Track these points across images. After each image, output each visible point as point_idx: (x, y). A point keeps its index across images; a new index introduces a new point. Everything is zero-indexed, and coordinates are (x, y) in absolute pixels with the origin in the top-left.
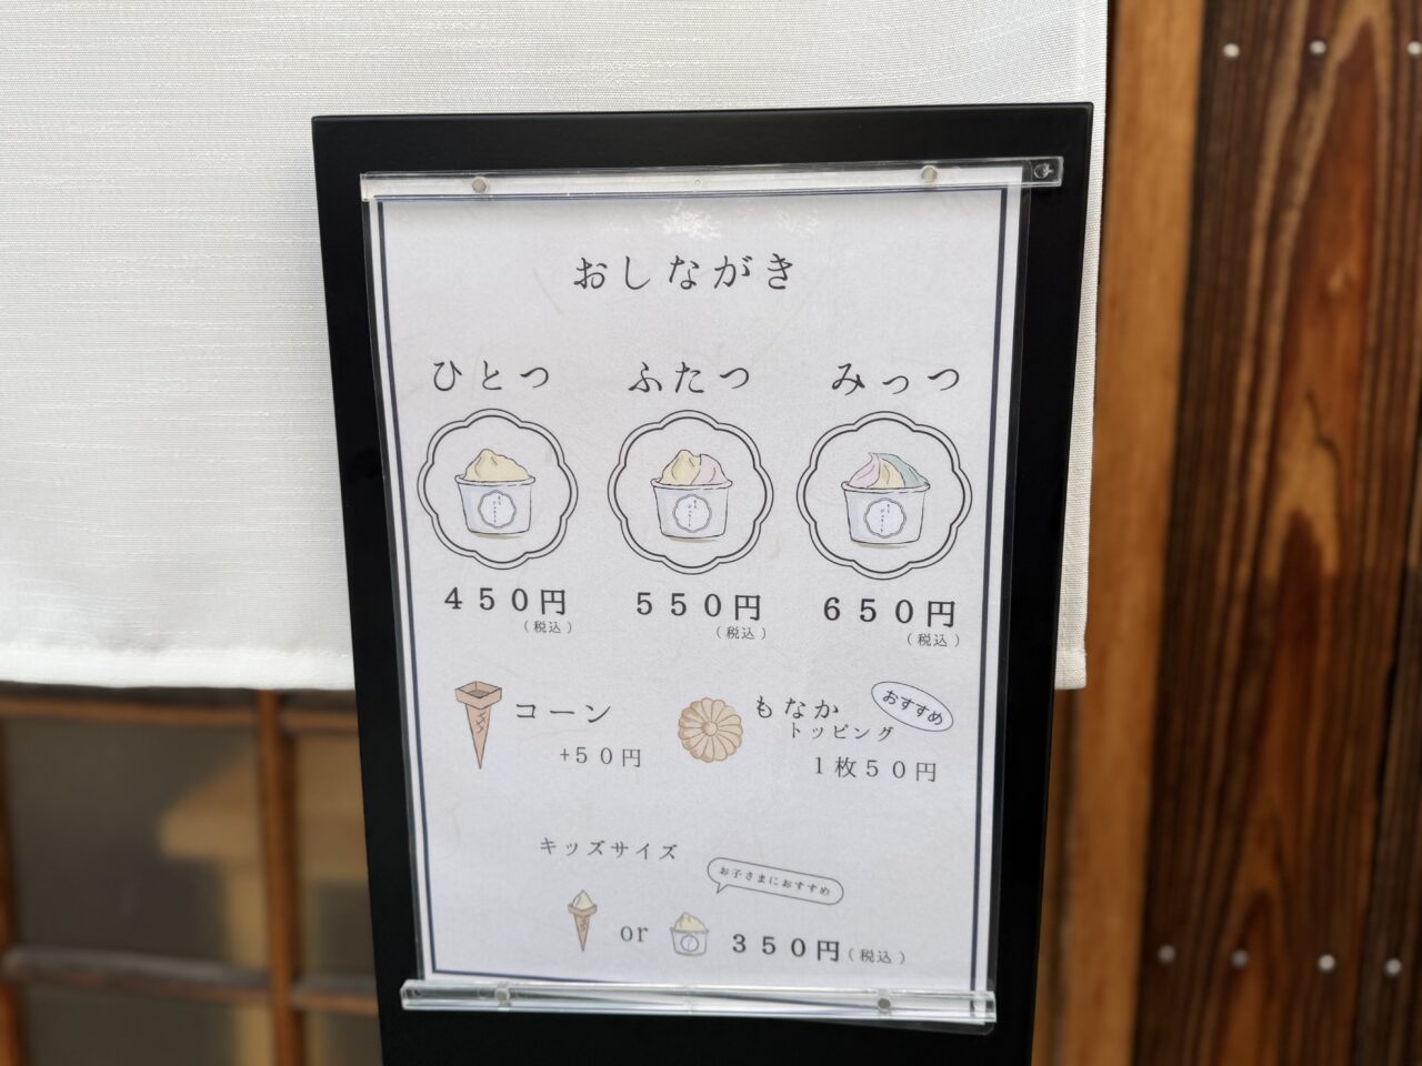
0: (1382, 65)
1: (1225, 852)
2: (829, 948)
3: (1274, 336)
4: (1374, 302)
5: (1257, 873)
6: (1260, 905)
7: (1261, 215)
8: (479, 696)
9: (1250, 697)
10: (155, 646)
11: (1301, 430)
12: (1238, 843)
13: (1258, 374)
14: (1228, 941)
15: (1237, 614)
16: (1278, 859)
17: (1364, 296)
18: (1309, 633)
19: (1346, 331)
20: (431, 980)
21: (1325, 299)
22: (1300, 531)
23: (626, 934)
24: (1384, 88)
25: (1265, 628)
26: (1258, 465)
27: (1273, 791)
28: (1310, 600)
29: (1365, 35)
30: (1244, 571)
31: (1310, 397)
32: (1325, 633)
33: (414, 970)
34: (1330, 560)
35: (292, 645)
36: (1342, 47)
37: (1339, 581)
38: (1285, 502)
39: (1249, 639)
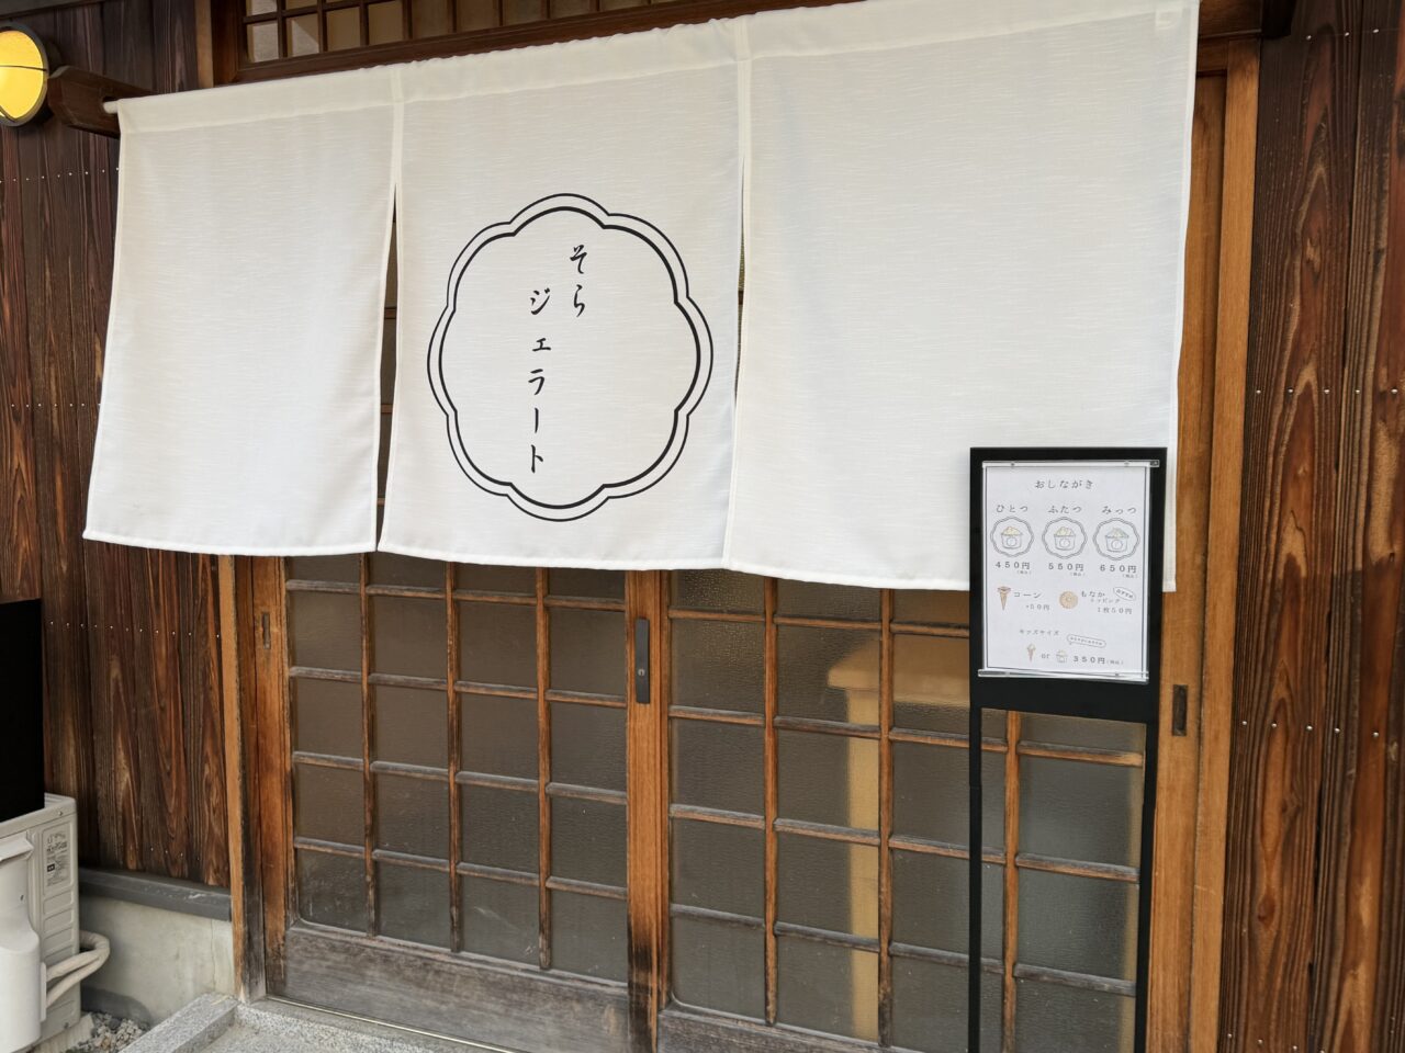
0: (1315, 397)
1: (1266, 683)
2: (1102, 660)
3: (1278, 490)
4: (1316, 478)
5: (1280, 691)
6: (1282, 703)
7: (1272, 448)
8: (1004, 590)
9: (1274, 622)
10: (912, 578)
11: (1290, 526)
12: (1271, 679)
13: (1272, 504)
14: (1269, 719)
15: (1268, 591)
16: (1288, 686)
17: (1312, 476)
18: (1296, 599)
19: (1305, 490)
20: (986, 669)
21: (1296, 477)
22: (1291, 560)
23: (1043, 656)
24: (1316, 405)
25: (1279, 597)
26: (1274, 537)
27: (1284, 659)
28: (1297, 586)
29: (1308, 386)
30: (1270, 575)
31: (1292, 512)
32: (1303, 600)
33: (981, 666)
34: (1303, 573)
35: (950, 578)
36: (1299, 391)
37: (1307, 579)
38: (1285, 550)
39: (1272, 600)
